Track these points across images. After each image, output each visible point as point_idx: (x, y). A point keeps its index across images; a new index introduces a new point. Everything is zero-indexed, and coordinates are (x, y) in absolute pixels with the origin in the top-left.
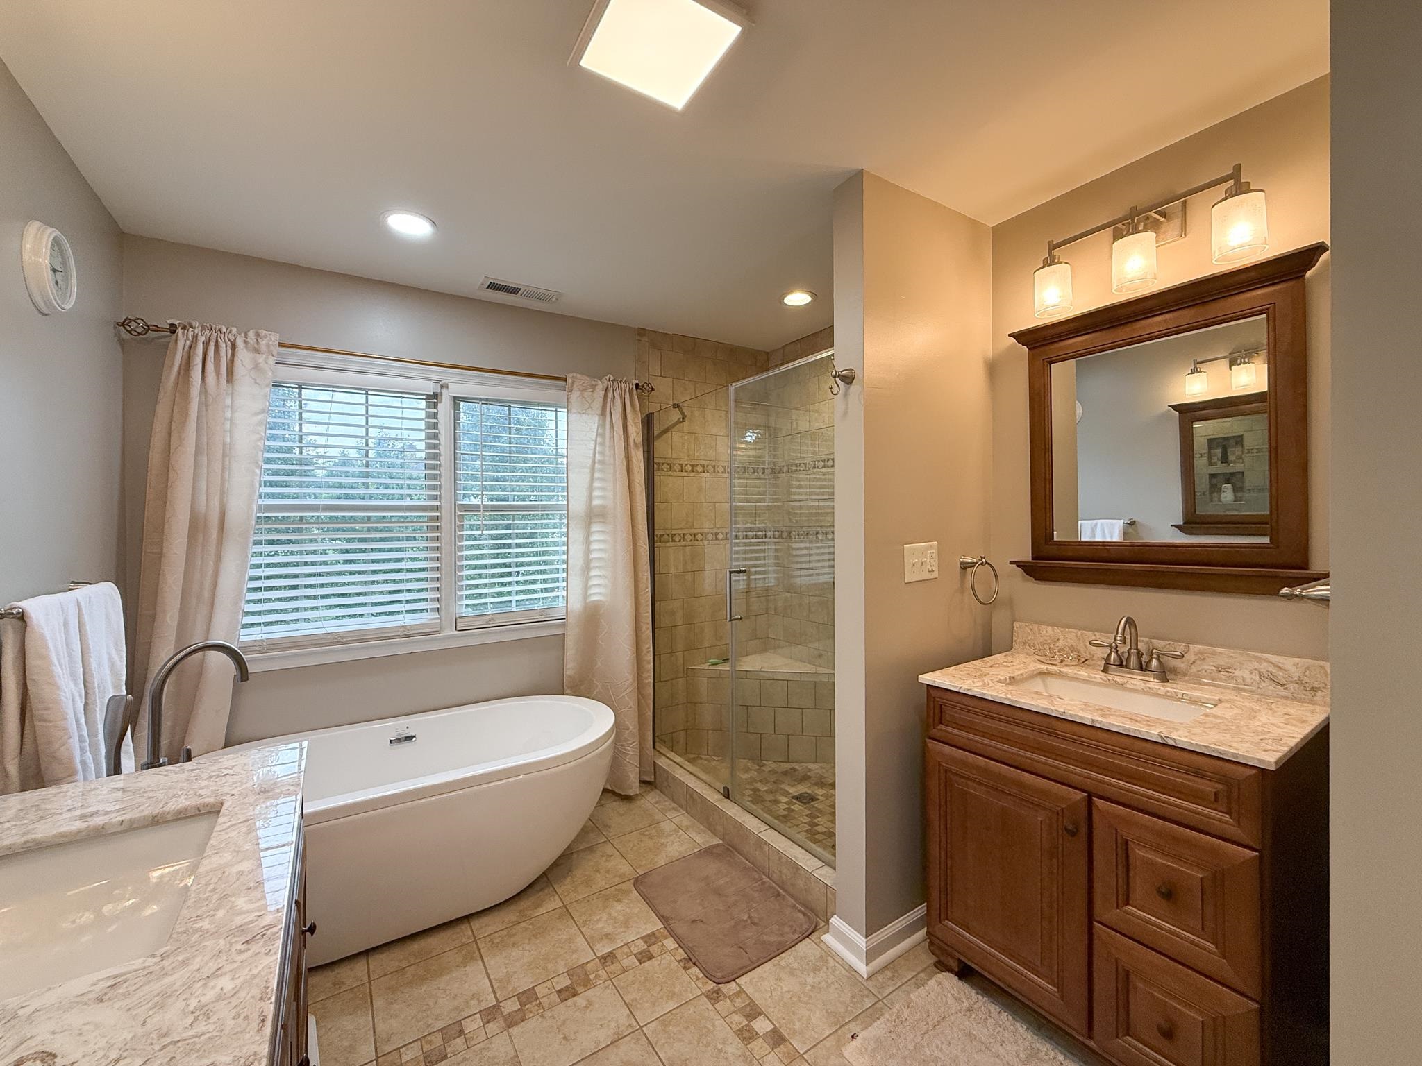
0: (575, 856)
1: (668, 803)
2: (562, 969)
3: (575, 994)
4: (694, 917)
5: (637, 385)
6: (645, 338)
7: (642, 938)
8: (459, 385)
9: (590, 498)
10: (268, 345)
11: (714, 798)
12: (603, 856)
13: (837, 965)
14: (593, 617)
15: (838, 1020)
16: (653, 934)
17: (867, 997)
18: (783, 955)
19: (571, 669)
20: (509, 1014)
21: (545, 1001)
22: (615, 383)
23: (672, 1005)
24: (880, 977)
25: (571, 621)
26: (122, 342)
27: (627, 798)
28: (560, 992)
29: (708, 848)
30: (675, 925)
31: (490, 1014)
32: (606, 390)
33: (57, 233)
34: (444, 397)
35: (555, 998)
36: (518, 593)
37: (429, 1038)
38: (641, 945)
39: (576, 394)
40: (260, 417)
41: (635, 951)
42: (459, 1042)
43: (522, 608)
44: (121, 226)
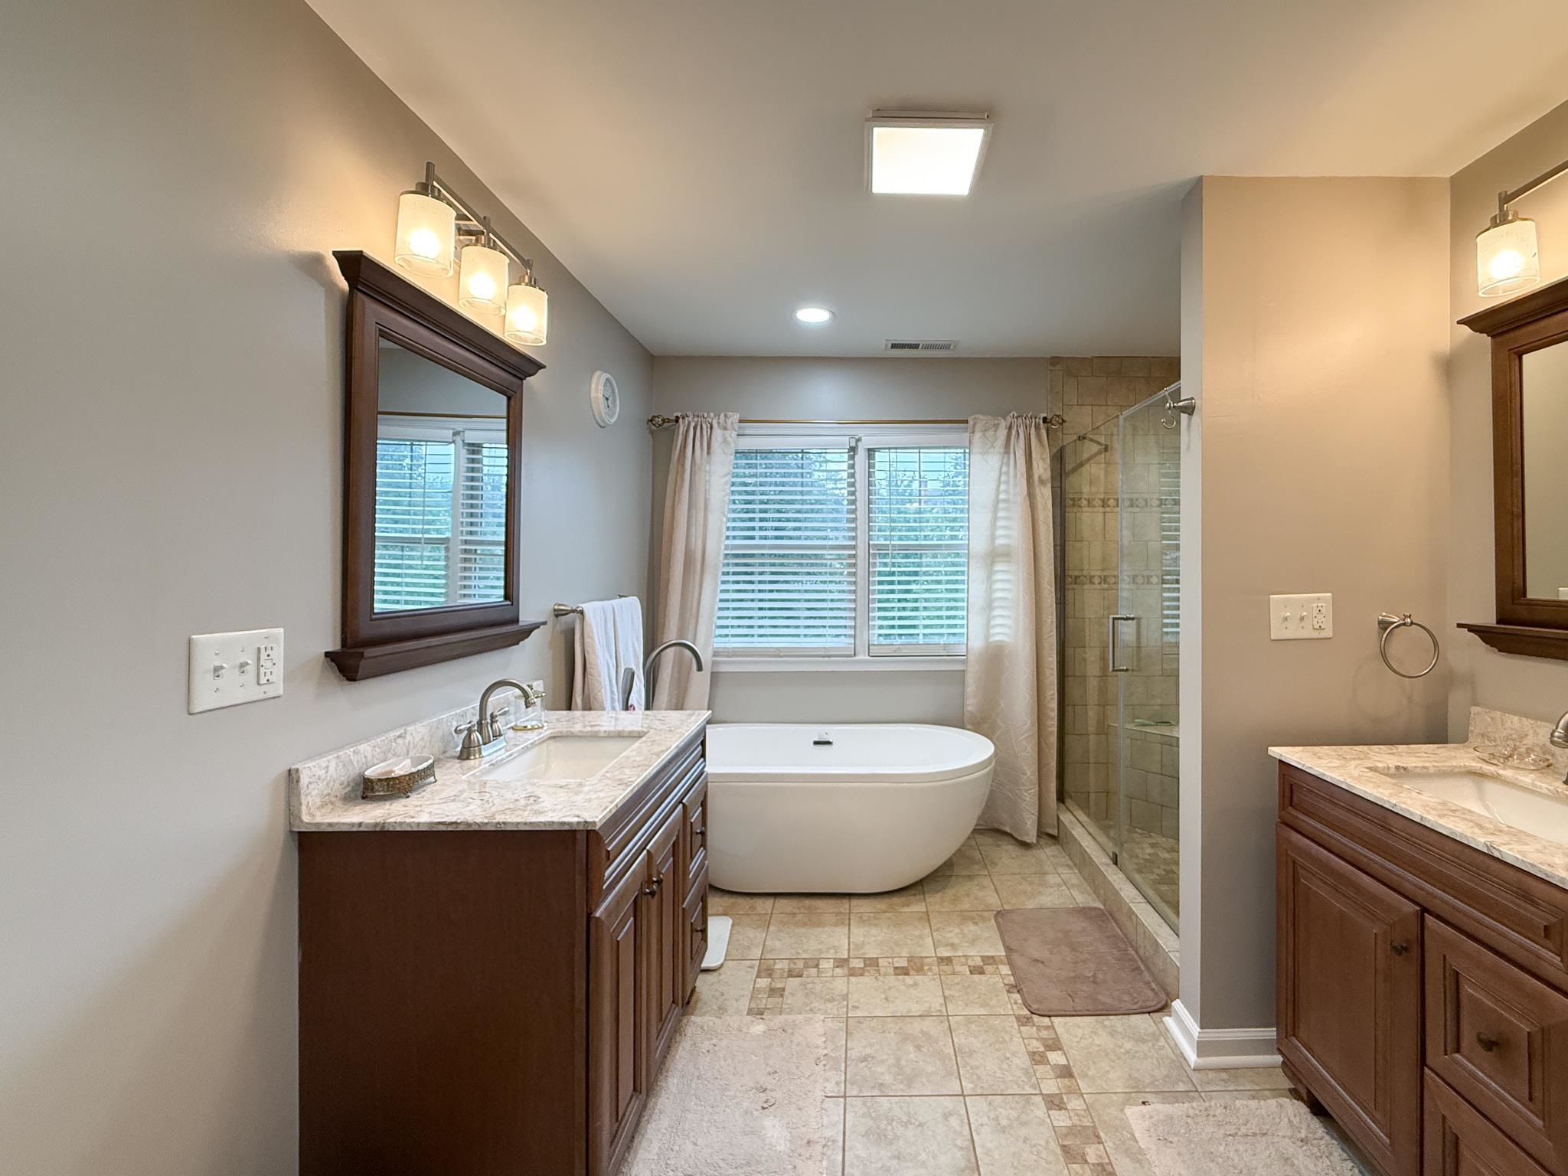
0: (953, 878)
1: (1066, 860)
2: (905, 953)
3: (907, 974)
4: (1036, 957)
5: (1045, 420)
6: (1058, 367)
7: (981, 957)
8: (870, 437)
9: (993, 537)
10: (732, 423)
11: (1101, 859)
12: (978, 885)
13: (1167, 1046)
14: (995, 658)
15: (1138, 1086)
16: (993, 957)
17: (1183, 1082)
18: (1111, 1017)
19: (971, 705)
20: (854, 968)
21: (883, 970)
22: (1020, 420)
23: (983, 1011)
24: (1211, 1075)
25: (971, 657)
26: (652, 432)
27: (1025, 845)
28: (896, 968)
29: (1084, 908)
30: (1015, 956)
31: (841, 963)
32: (1010, 428)
33: (609, 376)
34: (859, 449)
35: (891, 971)
36: (926, 627)
37: (796, 961)
38: (979, 962)
39: (978, 435)
40: (727, 478)
41: (971, 963)
42: (814, 971)
43: (927, 640)
44: (651, 351)
